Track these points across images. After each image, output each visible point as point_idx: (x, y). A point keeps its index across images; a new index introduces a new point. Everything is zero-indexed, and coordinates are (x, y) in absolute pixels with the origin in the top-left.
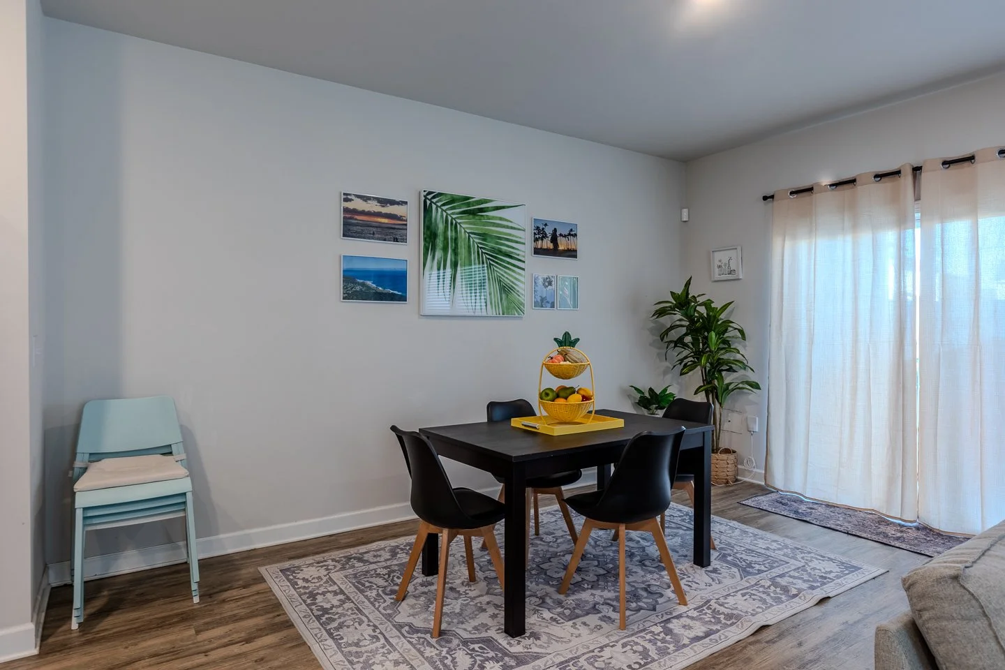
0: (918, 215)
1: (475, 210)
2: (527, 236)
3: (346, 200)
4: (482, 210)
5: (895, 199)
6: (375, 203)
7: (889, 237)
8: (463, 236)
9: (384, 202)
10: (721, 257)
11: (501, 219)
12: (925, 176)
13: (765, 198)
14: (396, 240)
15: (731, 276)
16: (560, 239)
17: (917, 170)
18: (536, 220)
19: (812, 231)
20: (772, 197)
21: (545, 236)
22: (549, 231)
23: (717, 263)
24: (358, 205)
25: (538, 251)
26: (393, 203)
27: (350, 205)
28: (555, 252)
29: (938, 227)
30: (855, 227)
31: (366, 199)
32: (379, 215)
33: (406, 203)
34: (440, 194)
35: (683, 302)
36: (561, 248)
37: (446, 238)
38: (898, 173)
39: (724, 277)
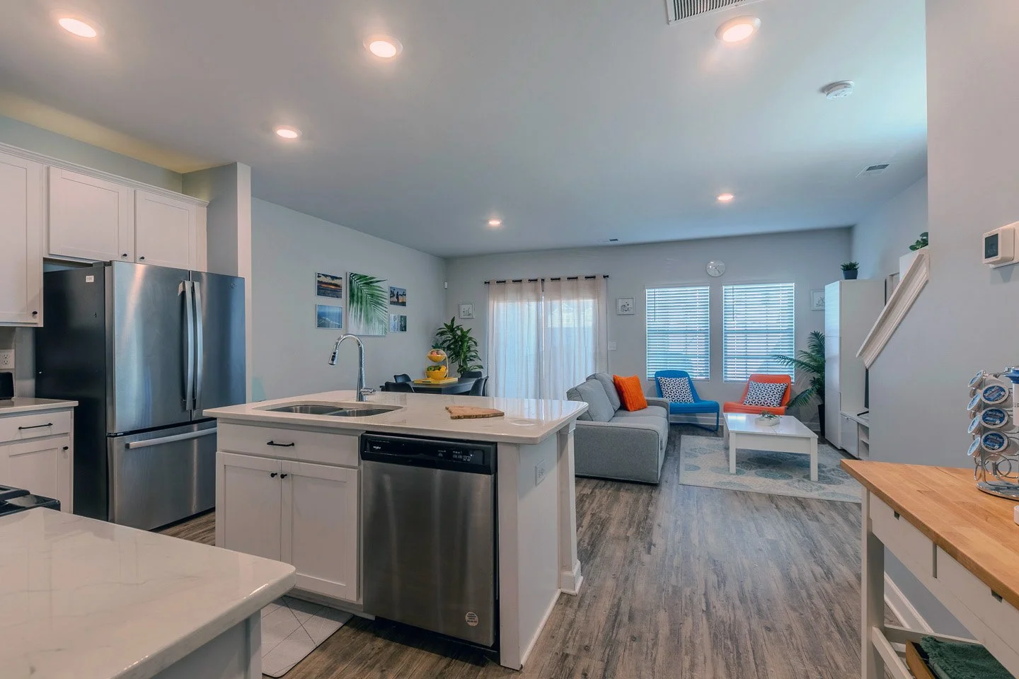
0: (543, 297)
1: (369, 282)
2: (387, 295)
3: (319, 277)
4: (371, 282)
5: (535, 290)
6: (330, 278)
7: (533, 304)
8: (364, 295)
9: (333, 278)
10: (464, 307)
11: (379, 287)
12: (545, 283)
13: (485, 283)
14: (338, 297)
15: (469, 317)
16: (400, 297)
17: (543, 280)
18: (391, 288)
19: (505, 300)
20: (489, 283)
21: (394, 296)
22: (395, 293)
23: (462, 310)
24: (323, 279)
25: (392, 303)
26: (337, 278)
27: (320, 279)
28: (397, 303)
29: (549, 302)
30: (521, 299)
31: (326, 276)
32: (331, 284)
33: (341, 278)
34: (356, 274)
35: (451, 329)
36: (400, 301)
37: (358, 297)
38: (536, 280)
39: (466, 317)
